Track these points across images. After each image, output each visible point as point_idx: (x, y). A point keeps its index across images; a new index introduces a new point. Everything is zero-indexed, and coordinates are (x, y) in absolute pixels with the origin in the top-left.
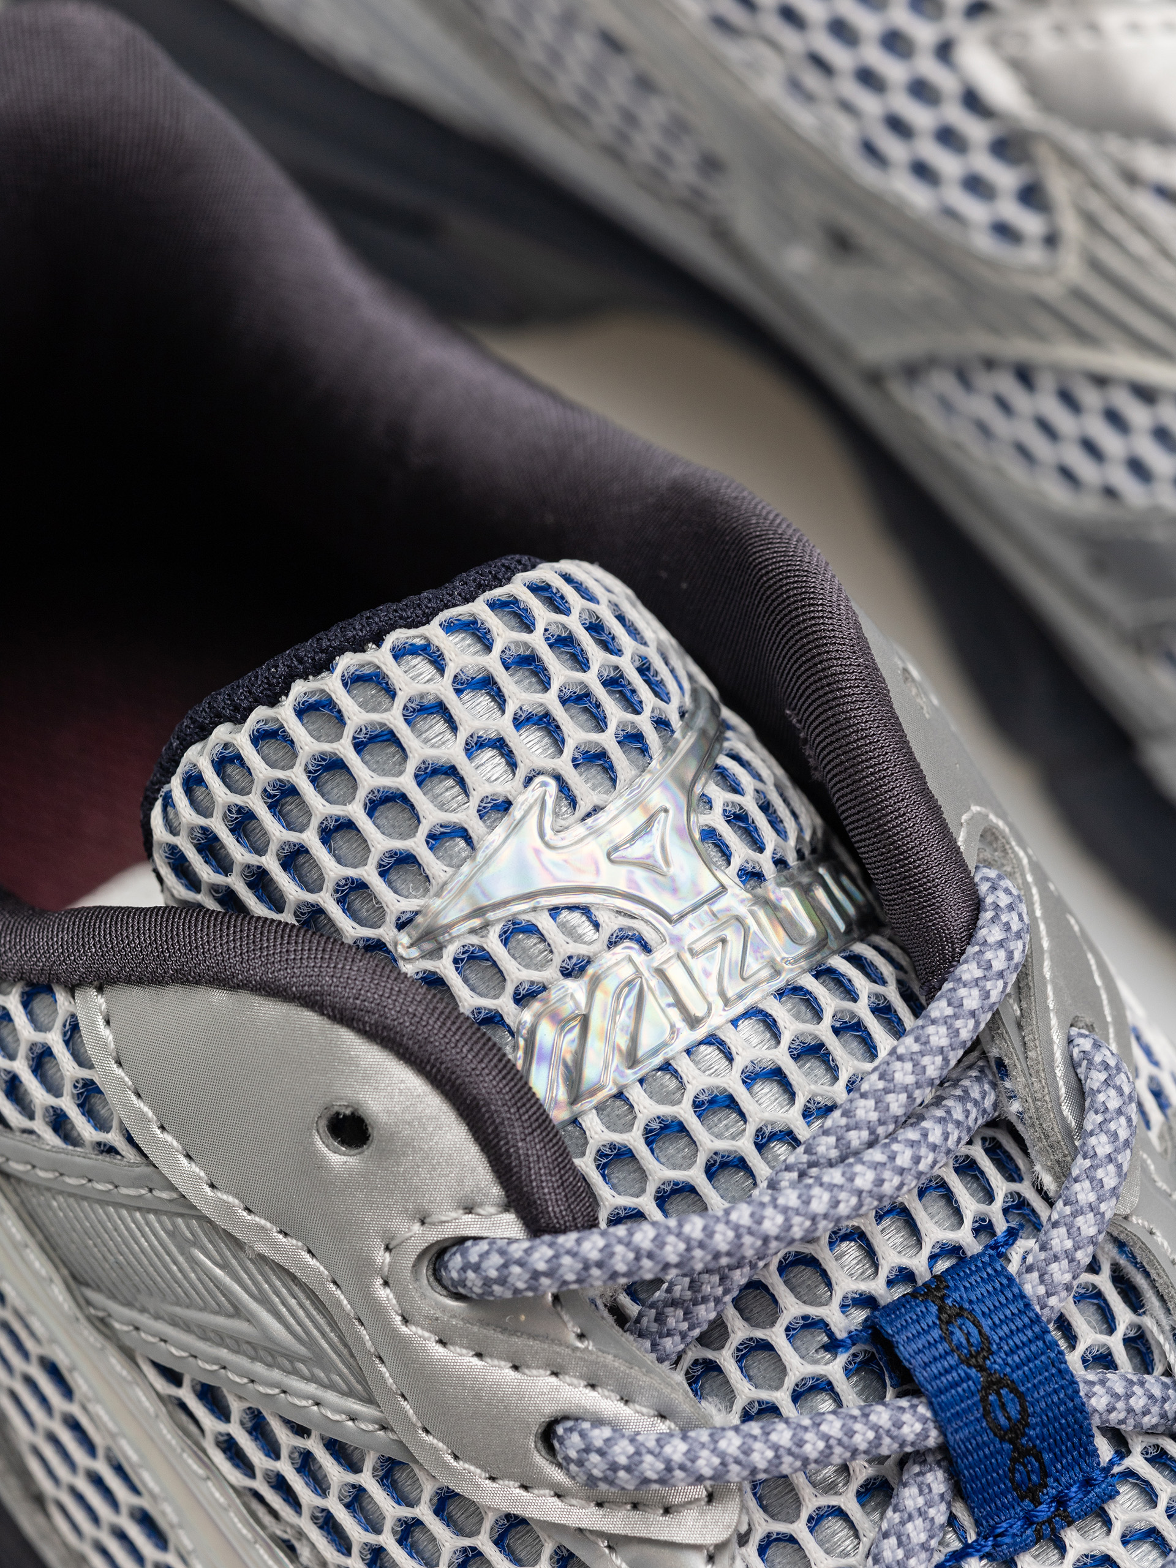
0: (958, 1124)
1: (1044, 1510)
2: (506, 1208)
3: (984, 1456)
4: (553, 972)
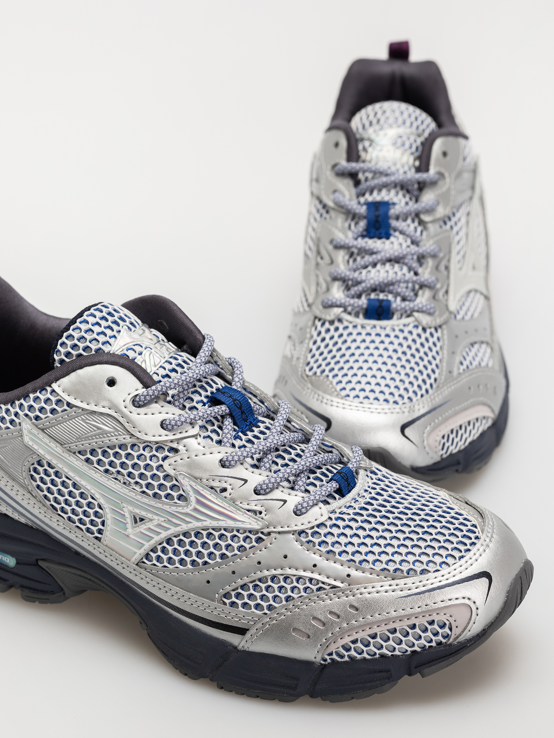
1: (249, 424)
2: (142, 388)
3: (237, 413)
4: (137, 354)
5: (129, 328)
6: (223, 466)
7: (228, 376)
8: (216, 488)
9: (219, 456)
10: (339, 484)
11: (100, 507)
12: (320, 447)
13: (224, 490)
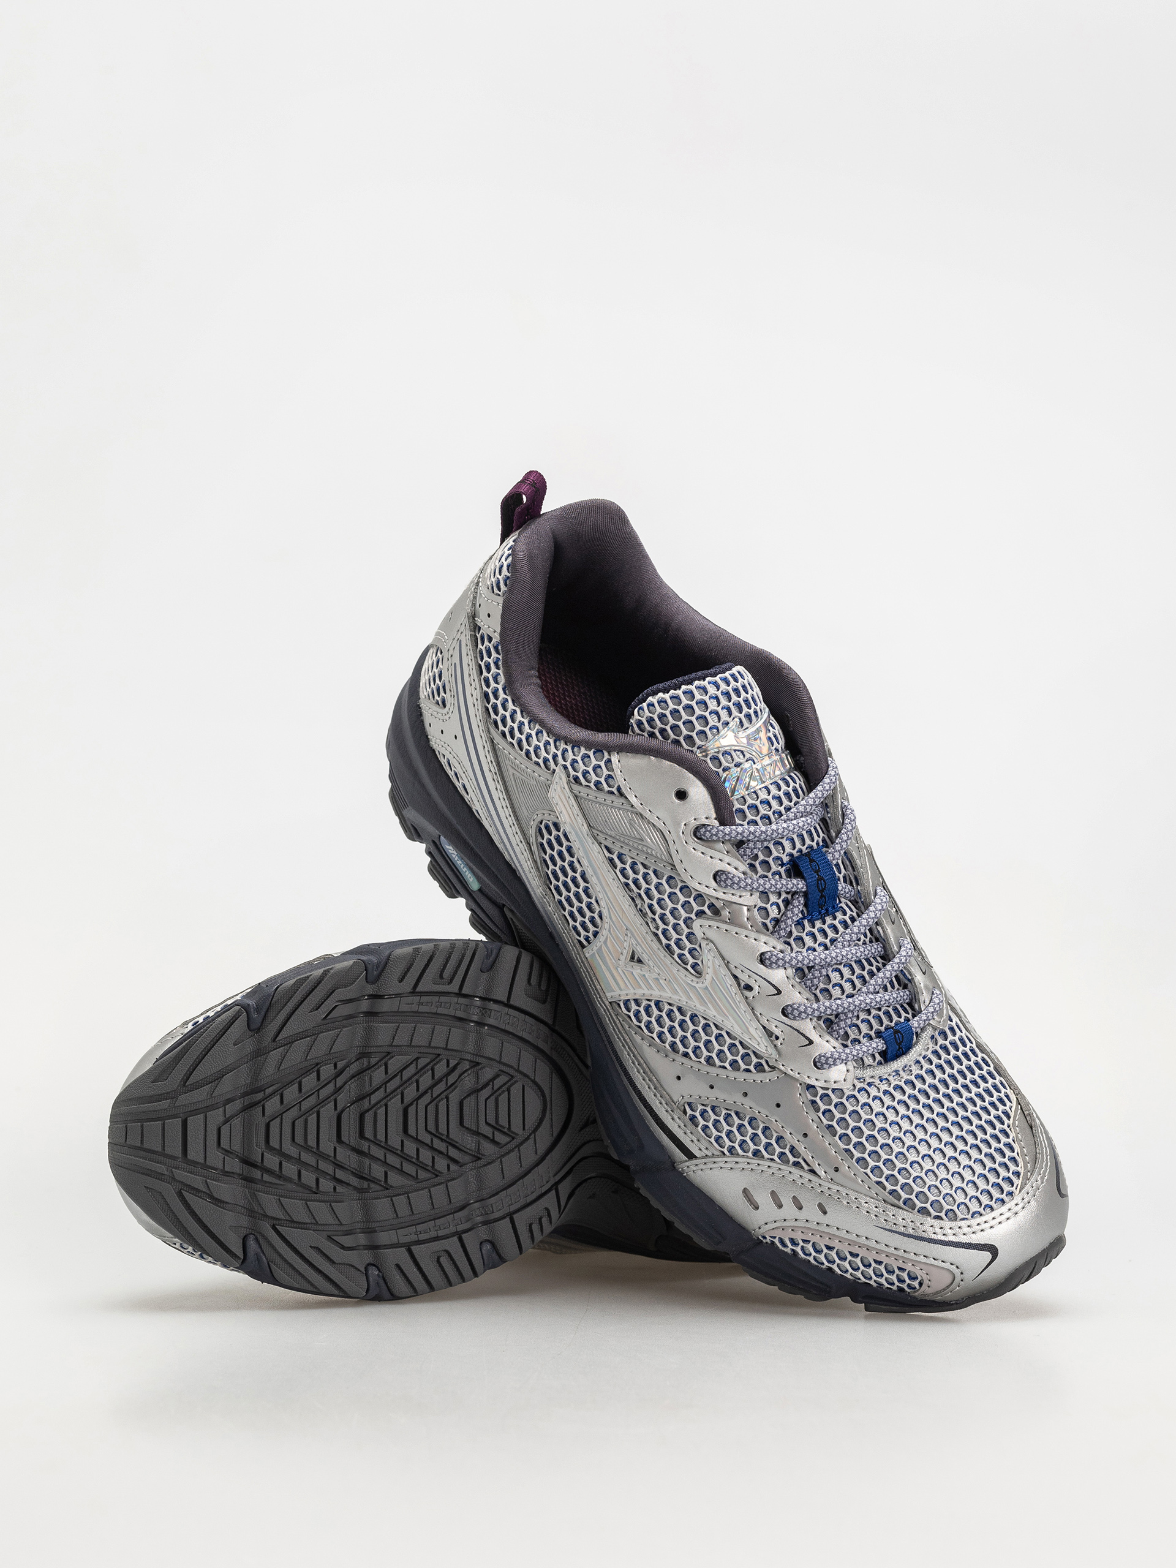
0: (815, 820)
1: (823, 912)
2: (716, 819)
3: (815, 895)
4: (733, 765)
5: (741, 722)
6: (762, 962)
7: (832, 831)
8: (741, 981)
9: (764, 948)
10: (887, 1046)
11: (601, 917)
12: (897, 977)
13: (749, 988)
